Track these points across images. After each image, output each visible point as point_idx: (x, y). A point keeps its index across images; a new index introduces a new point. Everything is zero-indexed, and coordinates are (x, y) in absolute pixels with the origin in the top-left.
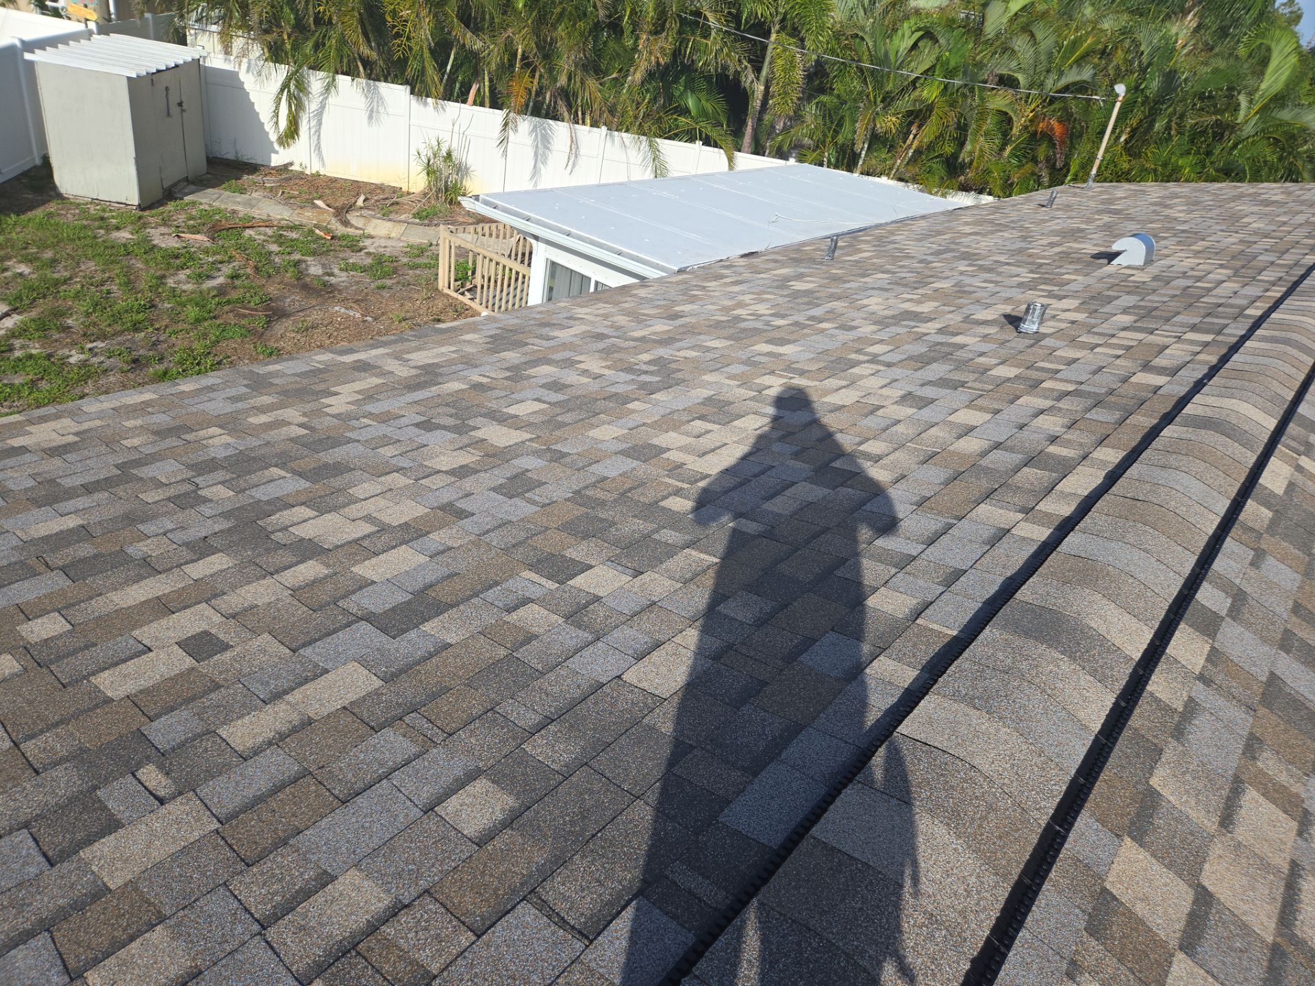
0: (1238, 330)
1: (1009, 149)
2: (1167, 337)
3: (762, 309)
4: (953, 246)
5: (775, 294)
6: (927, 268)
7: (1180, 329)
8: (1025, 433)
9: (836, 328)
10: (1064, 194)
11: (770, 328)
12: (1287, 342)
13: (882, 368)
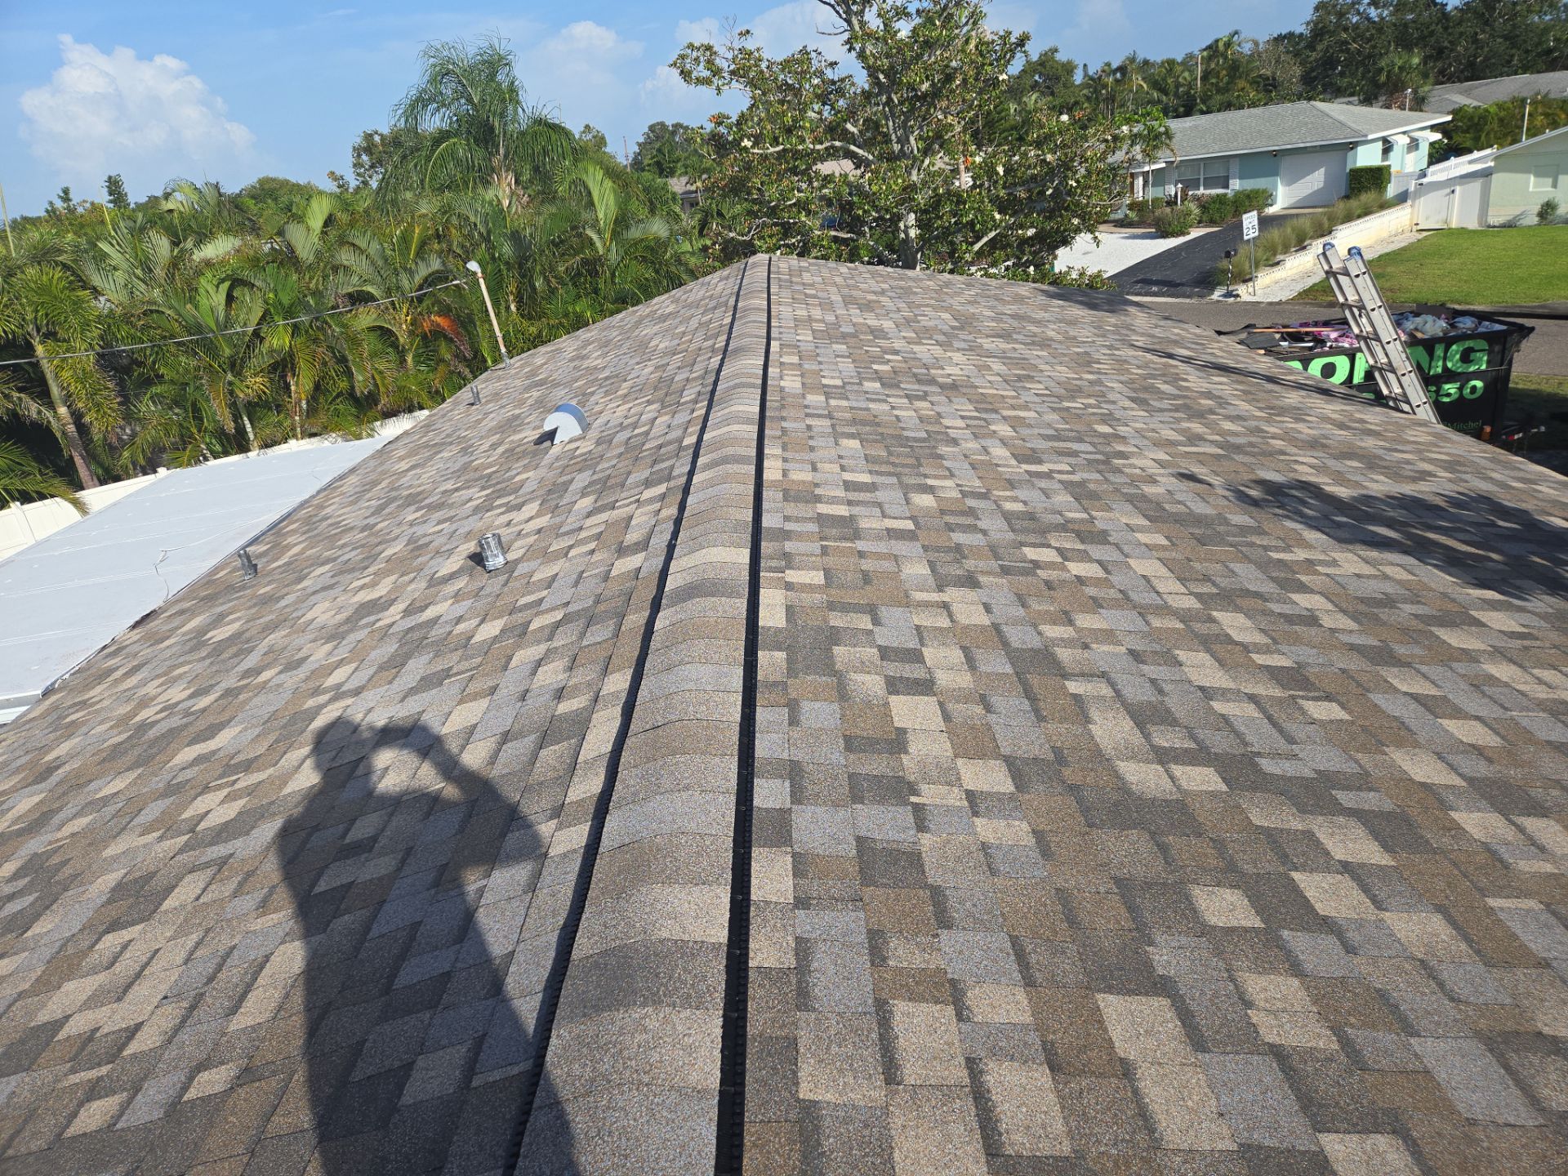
0: (682, 469)
1: (409, 359)
2: (628, 505)
3: (176, 693)
5: (190, 662)
6: (373, 534)
7: (637, 491)
8: (530, 702)
10: (489, 382)
12: (725, 460)
13: (349, 701)
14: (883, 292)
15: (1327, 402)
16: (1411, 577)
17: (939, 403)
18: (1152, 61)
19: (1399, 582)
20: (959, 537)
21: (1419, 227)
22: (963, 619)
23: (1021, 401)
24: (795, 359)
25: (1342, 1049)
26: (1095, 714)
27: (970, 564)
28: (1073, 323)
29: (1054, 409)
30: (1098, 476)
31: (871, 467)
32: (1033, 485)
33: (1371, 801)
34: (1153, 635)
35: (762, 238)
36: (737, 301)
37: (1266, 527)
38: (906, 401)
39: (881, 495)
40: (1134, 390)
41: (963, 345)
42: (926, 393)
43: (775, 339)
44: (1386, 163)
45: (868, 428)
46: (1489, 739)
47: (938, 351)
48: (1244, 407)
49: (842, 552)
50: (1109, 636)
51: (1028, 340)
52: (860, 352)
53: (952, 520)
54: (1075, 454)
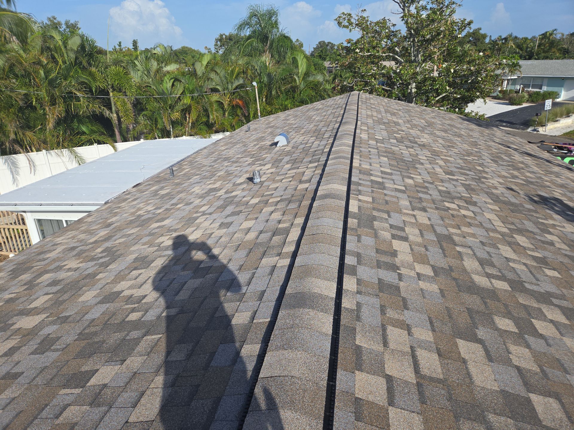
0: (324, 158)
1: (227, 114)
2: (304, 168)
3: (150, 208)
4: (220, 157)
5: (153, 199)
6: (213, 168)
7: (307, 164)
8: (269, 223)
9: (184, 205)
10: (252, 125)
11: (156, 215)
12: (340, 157)
13: (208, 216)
14: (400, 110)
17: (417, 150)
18: (518, 37)
20: (421, 195)
22: (420, 221)
23: (449, 154)
24: (366, 128)
25: (541, 372)
26: (465, 258)
27: (424, 204)
28: (472, 130)
29: (461, 159)
30: (475, 183)
31: (391, 167)
32: (450, 183)
33: (564, 303)
34: (489, 238)
35: (357, 86)
36: (346, 106)
37: (538, 210)
38: (405, 148)
39: (393, 177)
40: (493, 157)
41: (428, 132)
42: (413, 146)
43: (359, 121)
45: (391, 155)
47: (419, 133)
48: (536, 169)
49: (379, 193)
50: (473, 235)
51: (454, 134)
52: (389, 129)
53: (419, 189)
54: (468, 175)
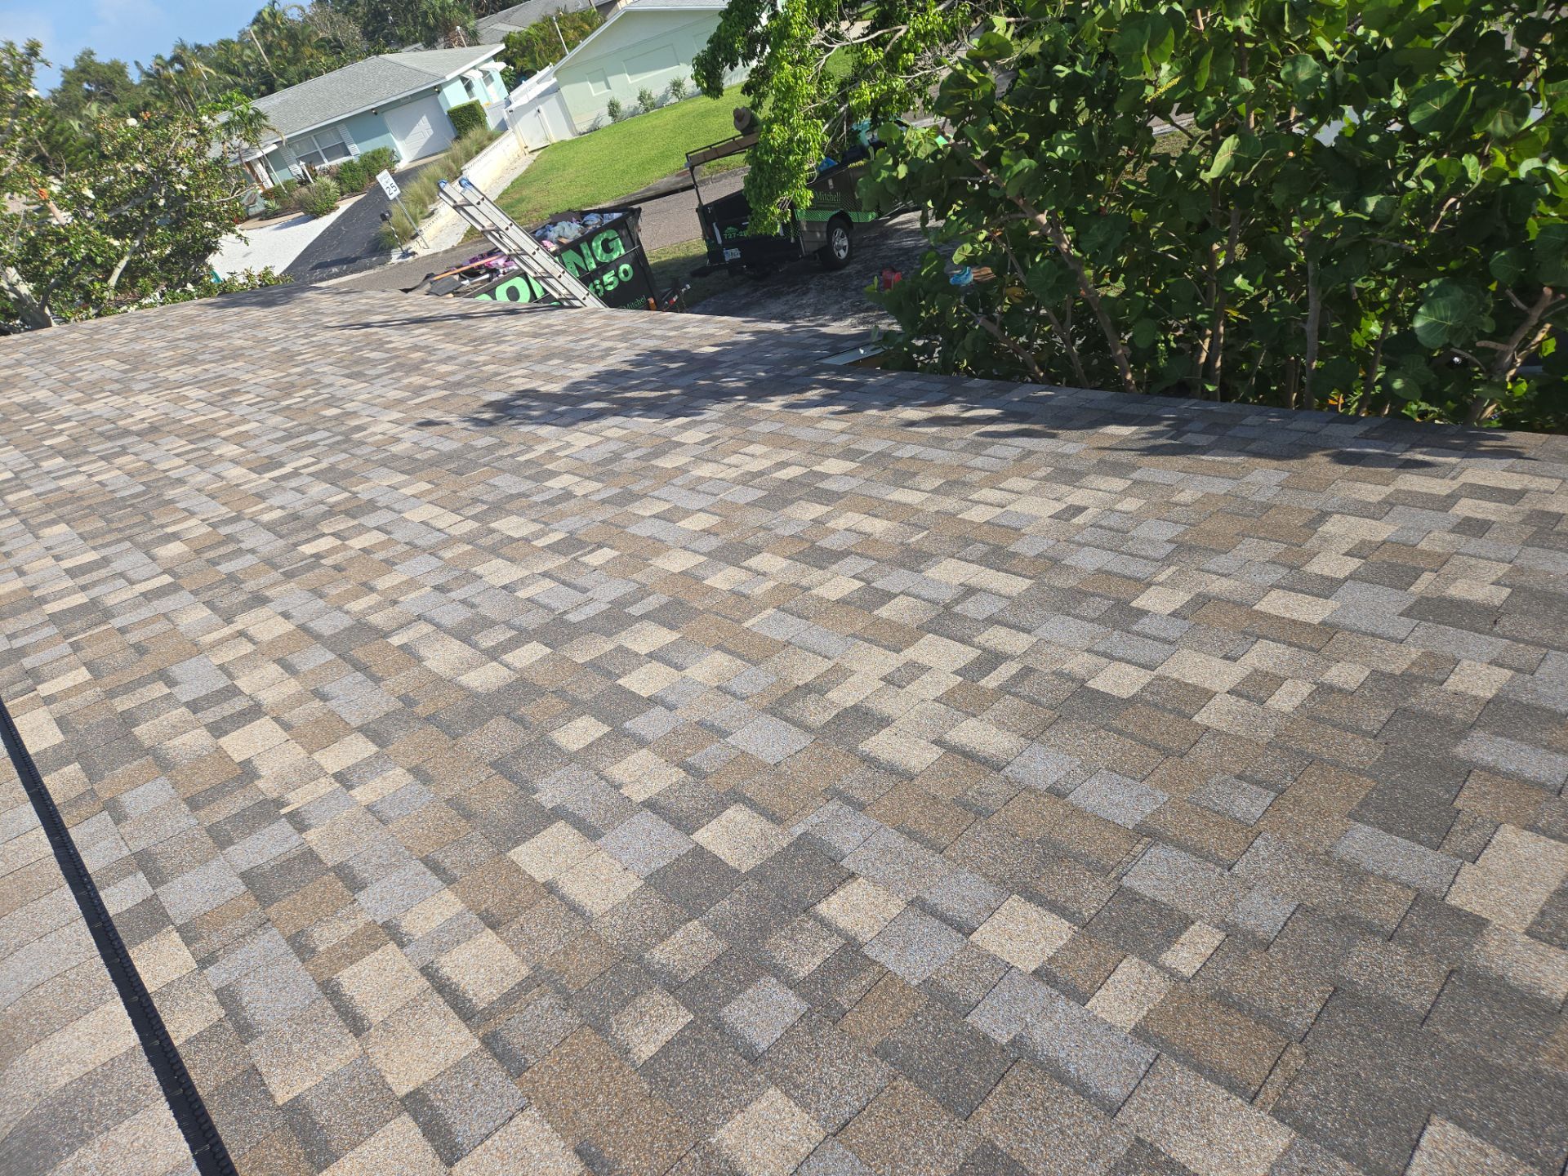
14: (19, 363)
15: (517, 320)
16: (625, 432)
17: (144, 452)
18: (206, 45)
19: (618, 439)
20: (226, 568)
21: (530, 149)
22: (266, 637)
23: (236, 417)
25: (688, 773)
26: (423, 652)
27: (251, 585)
28: (257, 325)
29: (274, 412)
30: (344, 456)
31: (92, 543)
32: (284, 489)
34: (449, 565)
38: (103, 463)
39: (117, 566)
40: (346, 367)
41: (144, 385)
42: (123, 447)
44: (474, 99)
45: (69, 507)
46: (713, 520)
47: (117, 401)
49: (99, 638)
50: (412, 584)
51: (217, 356)
52: (18, 434)
53: (211, 554)
54: (314, 444)
